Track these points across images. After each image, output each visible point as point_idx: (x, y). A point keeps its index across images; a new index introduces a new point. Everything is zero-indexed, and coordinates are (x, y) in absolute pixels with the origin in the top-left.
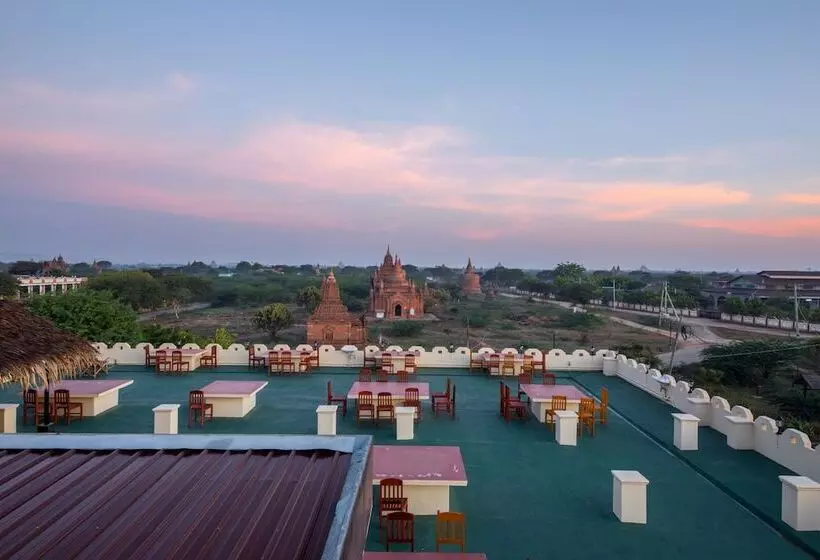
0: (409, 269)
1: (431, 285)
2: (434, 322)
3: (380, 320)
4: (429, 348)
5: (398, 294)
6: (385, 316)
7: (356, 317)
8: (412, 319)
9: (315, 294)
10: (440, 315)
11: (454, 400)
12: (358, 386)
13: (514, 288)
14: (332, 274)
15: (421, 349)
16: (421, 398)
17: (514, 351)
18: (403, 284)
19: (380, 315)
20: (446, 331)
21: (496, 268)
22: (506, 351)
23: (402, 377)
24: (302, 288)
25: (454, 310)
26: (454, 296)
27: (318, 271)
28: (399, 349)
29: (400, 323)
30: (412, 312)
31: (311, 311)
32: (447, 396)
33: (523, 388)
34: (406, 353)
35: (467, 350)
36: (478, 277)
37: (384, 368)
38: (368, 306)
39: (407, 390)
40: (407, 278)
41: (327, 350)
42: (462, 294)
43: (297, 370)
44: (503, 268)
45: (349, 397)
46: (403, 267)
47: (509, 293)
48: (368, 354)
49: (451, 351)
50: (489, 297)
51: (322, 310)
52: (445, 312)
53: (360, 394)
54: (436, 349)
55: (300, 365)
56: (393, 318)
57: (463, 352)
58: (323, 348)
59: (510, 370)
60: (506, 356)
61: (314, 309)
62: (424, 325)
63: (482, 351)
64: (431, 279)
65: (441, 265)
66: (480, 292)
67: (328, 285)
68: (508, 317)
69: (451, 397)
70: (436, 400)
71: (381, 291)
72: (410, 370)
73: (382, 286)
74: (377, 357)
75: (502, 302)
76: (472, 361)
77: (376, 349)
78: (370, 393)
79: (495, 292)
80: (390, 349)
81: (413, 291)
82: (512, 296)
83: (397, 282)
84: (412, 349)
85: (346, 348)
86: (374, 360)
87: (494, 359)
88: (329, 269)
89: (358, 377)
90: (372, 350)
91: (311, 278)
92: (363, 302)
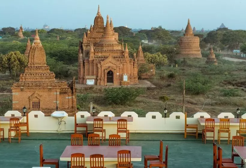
0: (122, 31)
1: (146, 49)
2: (148, 89)
3: (91, 88)
4: (142, 114)
5: (110, 59)
6: (96, 83)
7: (65, 84)
8: (125, 86)
9: (19, 60)
10: (155, 81)
11: (166, 163)
12: (69, 149)
13: (238, 51)
14: (37, 37)
15: (134, 115)
16: (133, 160)
17: (231, 116)
18: (116, 48)
19: (90, 82)
20: (162, 98)
21: (219, 29)
22: (222, 115)
23: (114, 141)
24: (4, 54)
25: (171, 76)
26: (172, 60)
27: (21, 34)
28: (111, 114)
29: (112, 90)
30: (125, 78)
31: (16, 77)
32: (159, 158)
33: (237, 150)
34: (119, 118)
35: (182, 115)
36: (197, 40)
37: (95, 133)
38: (77, 73)
39: (119, 152)
40: (120, 41)
41: (36, 116)
42: (180, 59)
43: (6, 136)
44: (225, 29)
45: (62, 159)
46: (116, 30)
47: (232, 57)
48: (79, 120)
49: (165, 116)
50: (209, 61)
51: (27, 77)
52: (162, 78)
53: (73, 155)
54: (150, 114)
55: (10, 130)
56: (104, 84)
57: (178, 117)
58: (32, 114)
59: (226, 135)
60: (221, 120)
61: (18, 76)
62: (138, 92)
63: (197, 116)
64: (146, 42)
65: (157, 27)
66: (201, 56)
67: (33, 49)
68: (230, 83)
69: (164, 160)
70: (149, 162)
71: (92, 55)
72: (123, 135)
73: (92, 50)
74: (87, 122)
75: (225, 67)
76: (187, 126)
77: (87, 114)
78: (83, 155)
79: (216, 56)
80: (101, 115)
81: (126, 55)
82: (236, 60)
83: (109, 45)
84: (125, 115)
85: (56, 114)
86: (85, 125)
87: (210, 124)
88: (34, 32)
89: (69, 142)
90: (83, 115)
91: (14, 42)
92: (71, 68)
